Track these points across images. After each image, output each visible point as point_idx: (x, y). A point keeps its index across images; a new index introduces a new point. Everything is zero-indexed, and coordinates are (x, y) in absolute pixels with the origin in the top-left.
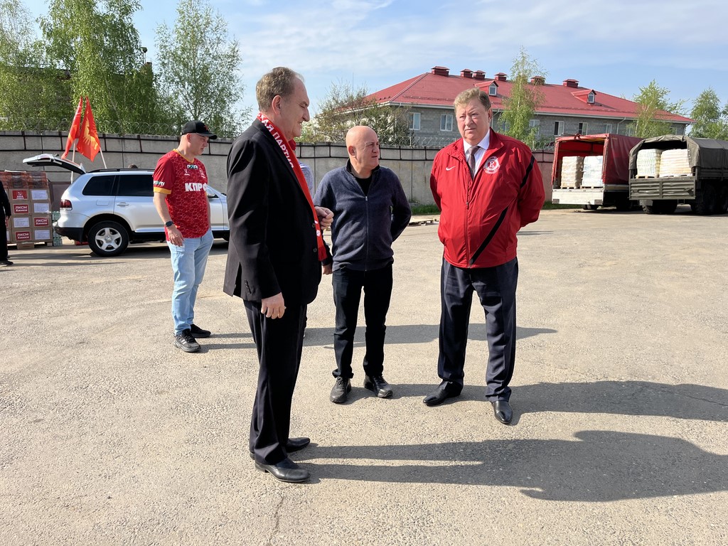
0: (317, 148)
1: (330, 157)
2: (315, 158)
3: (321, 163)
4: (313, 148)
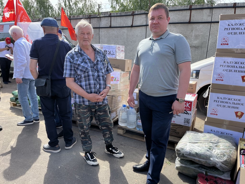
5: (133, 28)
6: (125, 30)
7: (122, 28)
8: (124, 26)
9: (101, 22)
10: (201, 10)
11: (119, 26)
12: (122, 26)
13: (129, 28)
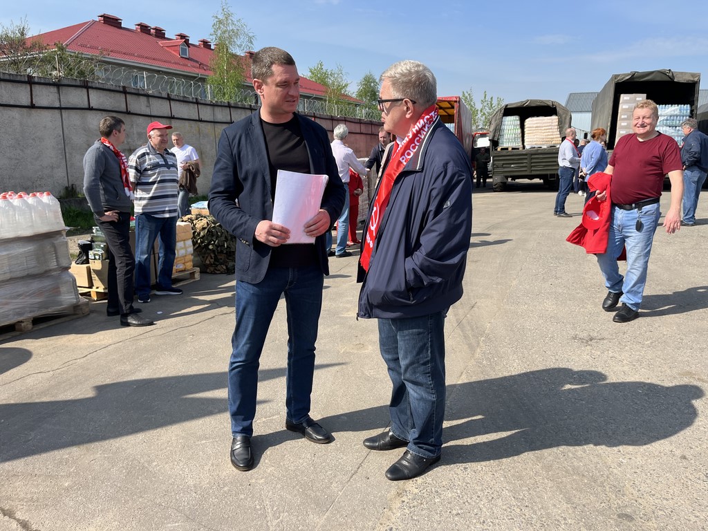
0: (64, 90)
1: (90, 109)
2: (60, 108)
3: (73, 118)
4: (54, 89)
5: (33, 111)
6: (15, 113)
10: (136, 96)
13: (25, 110)
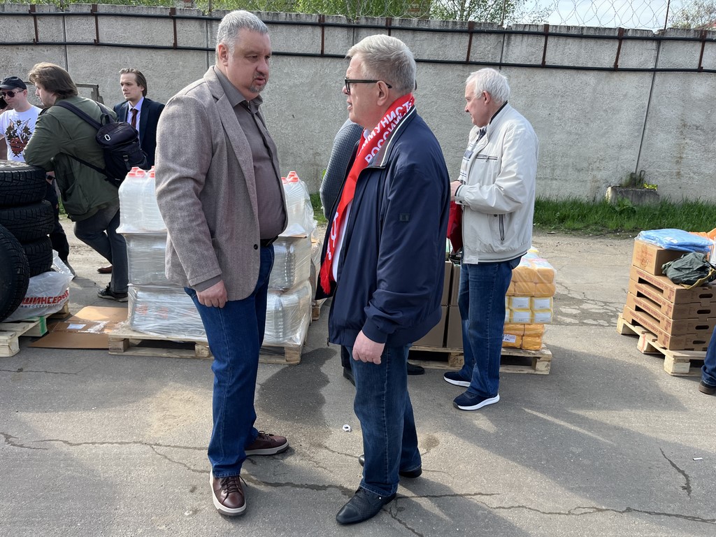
0: (666, 46)
1: (700, 70)
2: (654, 71)
3: (671, 84)
6: (590, 78)
7: (580, 71)
8: (589, 65)
9: (511, 48)
11: (571, 65)
12: (580, 65)
13: (604, 74)
